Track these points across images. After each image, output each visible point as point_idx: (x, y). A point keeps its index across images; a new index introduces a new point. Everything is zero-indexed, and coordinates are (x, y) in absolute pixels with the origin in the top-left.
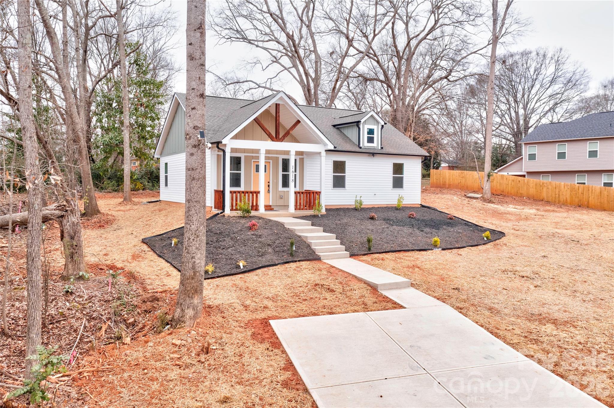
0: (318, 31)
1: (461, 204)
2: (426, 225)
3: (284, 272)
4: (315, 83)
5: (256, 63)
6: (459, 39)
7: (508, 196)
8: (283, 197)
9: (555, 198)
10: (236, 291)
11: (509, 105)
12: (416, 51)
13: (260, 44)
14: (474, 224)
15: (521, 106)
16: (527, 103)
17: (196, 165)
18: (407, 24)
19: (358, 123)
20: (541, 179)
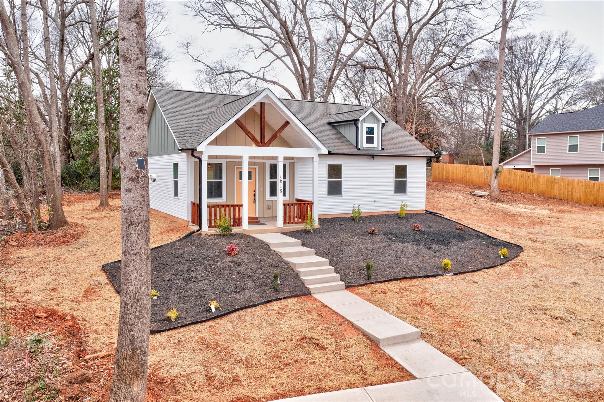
0: (314, 16)
1: (468, 204)
2: (434, 241)
3: (264, 317)
4: (310, 73)
5: (248, 51)
6: (463, 24)
7: (516, 193)
8: (271, 207)
9: (568, 196)
10: (201, 350)
11: (512, 91)
12: (418, 37)
13: (251, 31)
14: (487, 235)
15: (524, 92)
16: (531, 89)
17: (134, 205)
18: (408, 8)
19: (356, 121)
20: (551, 174)
